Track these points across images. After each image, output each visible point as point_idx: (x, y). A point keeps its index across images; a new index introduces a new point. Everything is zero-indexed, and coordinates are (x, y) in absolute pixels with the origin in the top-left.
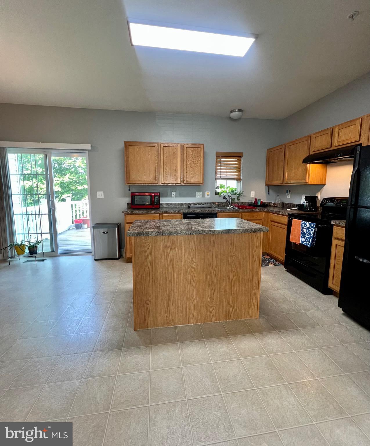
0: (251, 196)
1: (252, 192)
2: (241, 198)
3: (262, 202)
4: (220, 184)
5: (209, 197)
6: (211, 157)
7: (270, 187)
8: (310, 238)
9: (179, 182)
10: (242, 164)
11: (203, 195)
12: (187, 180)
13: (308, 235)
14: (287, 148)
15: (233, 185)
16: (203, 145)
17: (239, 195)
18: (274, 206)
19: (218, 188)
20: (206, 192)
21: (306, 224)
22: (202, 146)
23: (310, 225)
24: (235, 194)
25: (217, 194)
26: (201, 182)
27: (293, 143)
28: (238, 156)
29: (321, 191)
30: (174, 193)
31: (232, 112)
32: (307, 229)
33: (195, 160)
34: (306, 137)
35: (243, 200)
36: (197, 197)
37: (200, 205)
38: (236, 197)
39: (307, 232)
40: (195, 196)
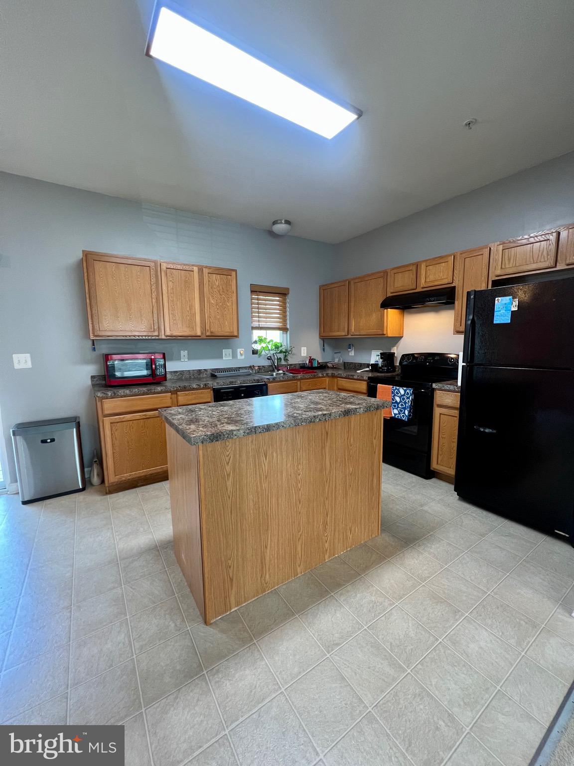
0: (303, 355)
1: (303, 348)
2: (289, 358)
3: (318, 363)
4: (258, 337)
5: (243, 357)
6: (245, 292)
7: (328, 340)
8: (405, 409)
9: (199, 333)
10: (288, 305)
11: (234, 355)
12: (212, 330)
13: (402, 405)
14: (352, 286)
15: (276, 337)
16: (235, 271)
17: (286, 352)
18: (333, 368)
19: (256, 342)
20: (239, 350)
21: (398, 390)
22: (233, 274)
23: (405, 391)
24: (281, 352)
25: (255, 352)
26: (236, 334)
27: (362, 279)
28: (283, 293)
29: (397, 345)
30: (184, 353)
31: (275, 223)
32: (400, 397)
33: (223, 296)
34: (381, 273)
35: (293, 360)
36: (224, 358)
37: (233, 372)
38: (282, 356)
39: (401, 402)
40: (220, 356)
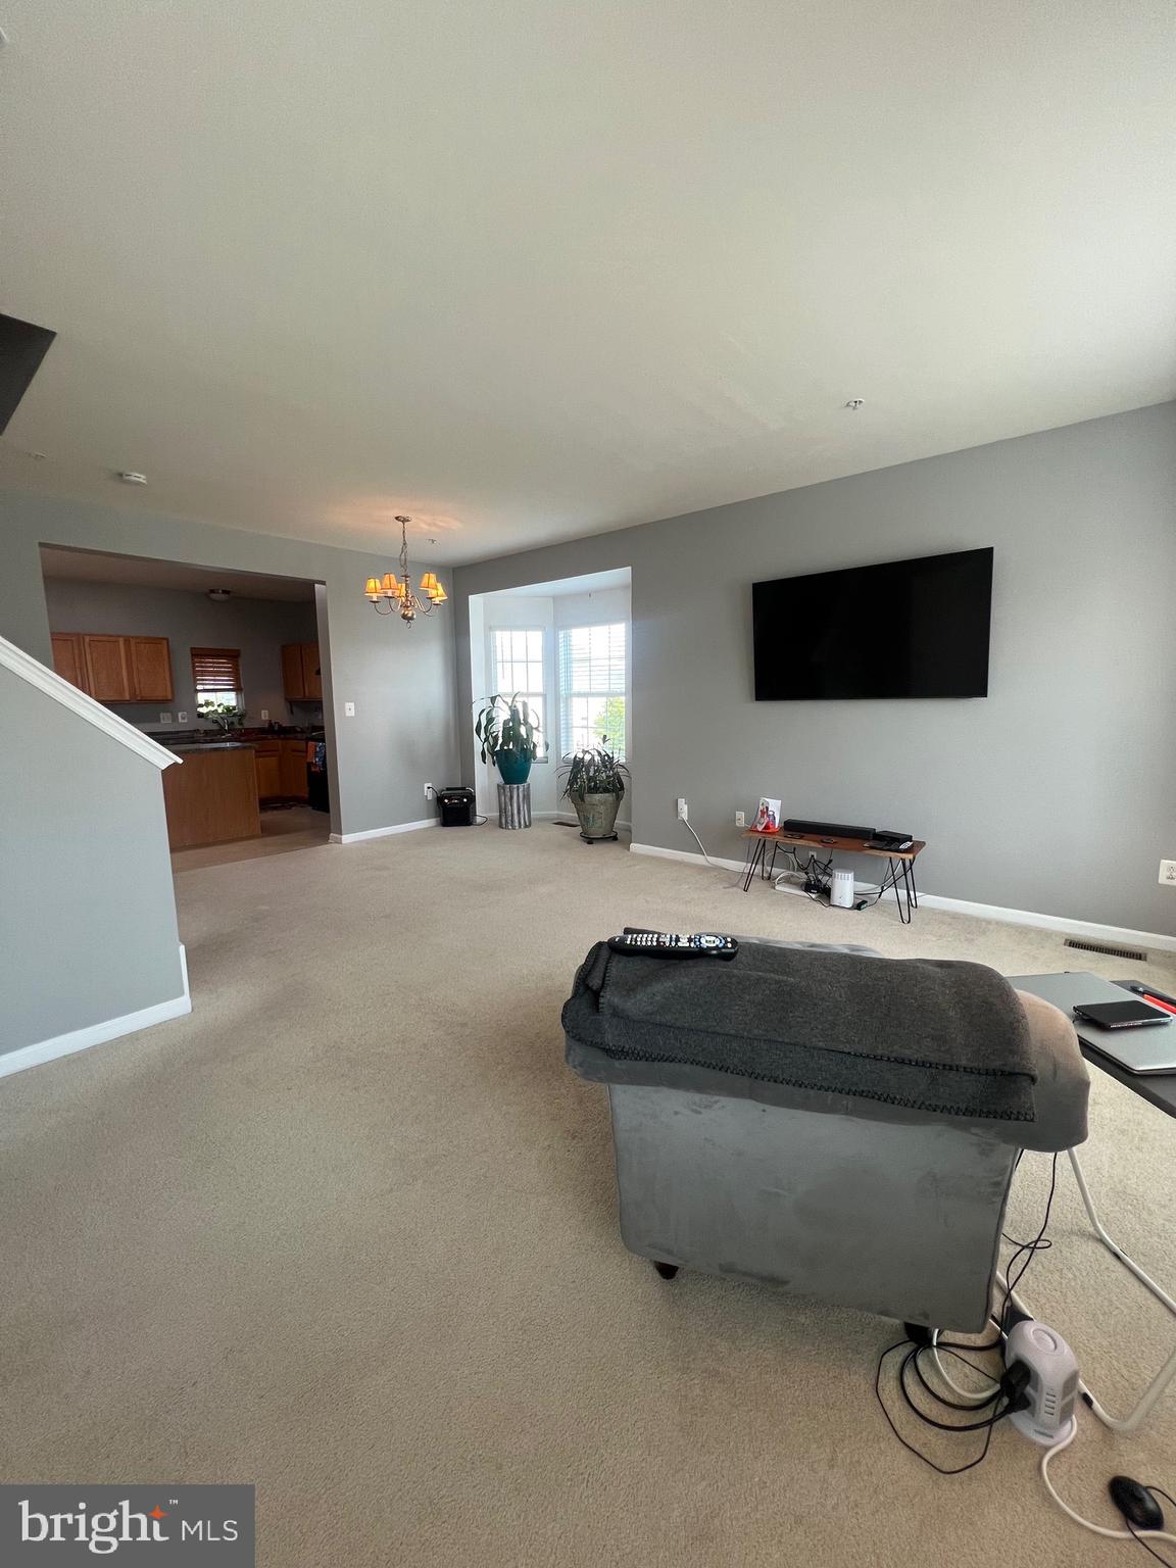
0: (263, 718)
1: (263, 711)
2: (244, 721)
3: (280, 726)
4: (205, 700)
5: (186, 721)
6: (184, 659)
7: (292, 704)
9: (128, 698)
10: (241, 668)
11: (175, 719)
12: (142, 695)
15: (229, 699)
16: (167, 639)
17: (241, 716)
18: (302, 732)
19: (201, 706)
20: (180, 714)
22: (165, 642)
24: (235, 715)
25: (201, 715)
26: (170, 698)
28: (233, 656)
31: (212, 591)
33: (154, 663)
35: (247, 724)
36: (162, 722)
38: (235, 720)
40: (158, 720)
